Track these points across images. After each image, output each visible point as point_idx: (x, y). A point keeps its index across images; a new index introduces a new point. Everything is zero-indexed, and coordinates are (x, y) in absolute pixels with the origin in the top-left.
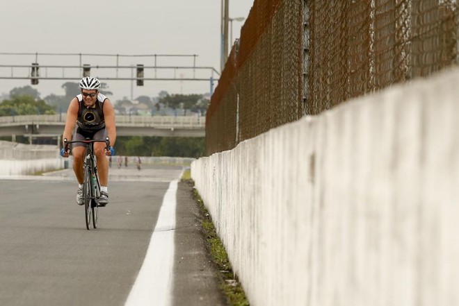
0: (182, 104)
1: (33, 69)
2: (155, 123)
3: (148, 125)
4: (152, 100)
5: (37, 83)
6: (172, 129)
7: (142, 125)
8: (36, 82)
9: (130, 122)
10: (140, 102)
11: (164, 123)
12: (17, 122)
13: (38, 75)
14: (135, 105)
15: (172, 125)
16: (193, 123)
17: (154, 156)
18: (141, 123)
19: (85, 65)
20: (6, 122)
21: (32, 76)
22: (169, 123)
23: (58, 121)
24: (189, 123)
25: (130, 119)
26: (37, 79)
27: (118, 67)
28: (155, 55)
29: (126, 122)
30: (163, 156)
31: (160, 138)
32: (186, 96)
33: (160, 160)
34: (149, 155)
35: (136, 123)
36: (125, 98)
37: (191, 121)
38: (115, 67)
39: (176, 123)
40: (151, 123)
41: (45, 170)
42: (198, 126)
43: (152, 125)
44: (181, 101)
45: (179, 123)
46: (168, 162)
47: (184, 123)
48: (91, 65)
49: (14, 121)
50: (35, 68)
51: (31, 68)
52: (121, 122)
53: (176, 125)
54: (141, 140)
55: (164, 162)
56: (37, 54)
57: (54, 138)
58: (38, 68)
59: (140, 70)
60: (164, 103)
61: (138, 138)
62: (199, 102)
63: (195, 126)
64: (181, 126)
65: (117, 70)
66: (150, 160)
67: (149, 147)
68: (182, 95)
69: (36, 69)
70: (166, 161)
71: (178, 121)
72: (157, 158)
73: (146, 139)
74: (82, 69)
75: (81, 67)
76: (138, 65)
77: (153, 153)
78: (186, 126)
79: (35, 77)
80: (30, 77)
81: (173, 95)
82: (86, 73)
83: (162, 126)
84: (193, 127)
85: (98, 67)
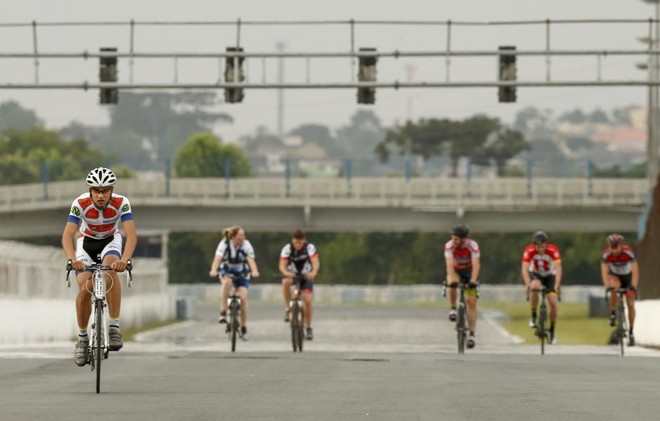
0: (447, 145)
1: (230, 61)
2: (415, 196)
3: (396, 202)
4: (333, 135)
5: (240, 99)
6: (460, 212)
7: (381, 202)
8: (236, 97)
9: (349, 195)
10: (306, 141)
11: (440, 196)
12: (54, 199)
13: (242, 78)
14: (295, 148)
15: (459, 202)
16: (516, 197)
17: (396, 282)
18: (377, 196)
19: (362, 50)
20: (28, 200)
21: (227, 80)
22: (452, 196)
23: (160, 196)
24: (502, 197)
25: (350, 187)
26: (240, 89)
27: (449, 54)
28: (548, 22)
29: (337, 196)
30: (419, 282)
31: (410, 237)
32: (457, 124)
33: (413, 295)
34: (380, 282)
35: (364, 196)
36: (261, 129)
37: (510, 190)
38: (443, 54)
39: (469, 195)
40: (403, 196)
41: (139, 325)
42: (527, 202)
43: (408, 202)
44: (445, 138)
45: (478, 196)
46: (433, 299)
47: (491, 196)
48: (380, 51)
49: (46, 198)
50: (234, 59)
51: (224, 60)
52: (326, 196)
53: (468, 202)
54: (361, 242)
55: (423, 299)
56: (239, 23)
57: (153, 241)
58: (241, 60)
59: (508, 60)
60: (400, 141)
61: (354, 237)
62: (492, 139)
63: (519, 202)
64: (482, 203)
65: (448, 63)
66: (386, 294)
67: (381, 261)
68: (446, 122)
69: (236, 61)
70: (428, 295)
71: (474, 191)
72: (405, 289)
73: (375, 239)
74: (357, 60)
75: (352, 55)
76: (501, 48)
77: (392, 277)
78: (496, 203)
79: (236, 83)
80: (223, 83)
81: (422, 121)
82: (365, 70)
83: (433, 204)
84: (515, 207)
85: (397, 55)
